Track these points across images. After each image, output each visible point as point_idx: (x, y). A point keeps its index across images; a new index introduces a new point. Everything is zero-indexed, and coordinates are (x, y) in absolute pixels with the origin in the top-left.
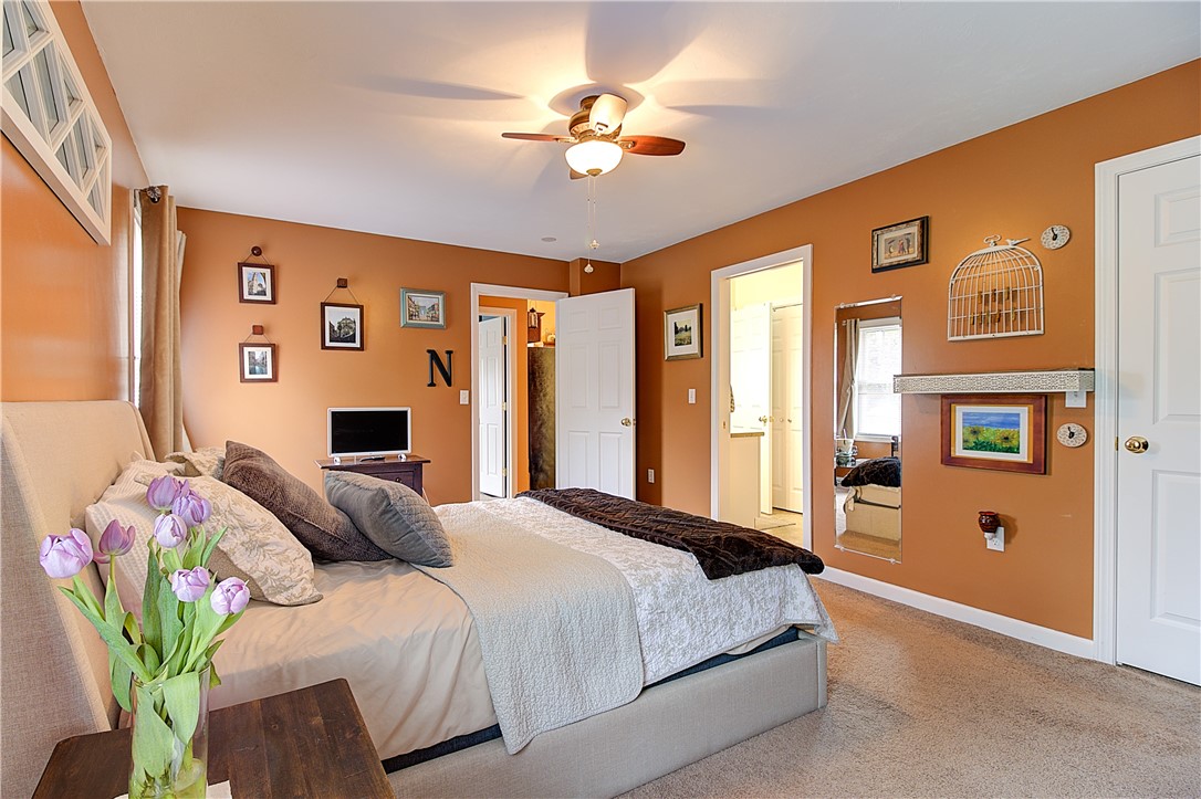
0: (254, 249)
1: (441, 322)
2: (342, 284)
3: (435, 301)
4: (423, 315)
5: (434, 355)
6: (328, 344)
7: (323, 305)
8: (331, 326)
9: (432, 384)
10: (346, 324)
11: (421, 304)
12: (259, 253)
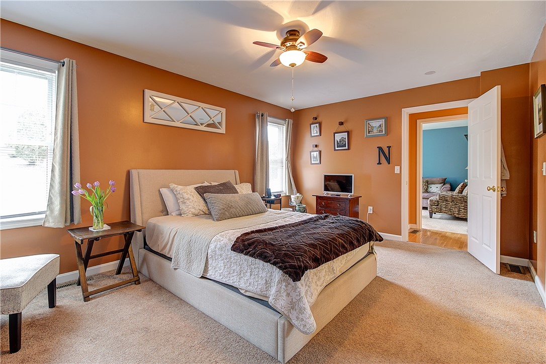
0: (314, 118)
1: (384, 133)
2: (341, 124)
3: (381, 123)
4: (375, 131)
5: (380, 149)
6: (336, 148)
7: (334, 133)
8: (337, 141)
9: (379, 163)
10: (342, 140)
11: (374, 126)
12: (316, 119)
